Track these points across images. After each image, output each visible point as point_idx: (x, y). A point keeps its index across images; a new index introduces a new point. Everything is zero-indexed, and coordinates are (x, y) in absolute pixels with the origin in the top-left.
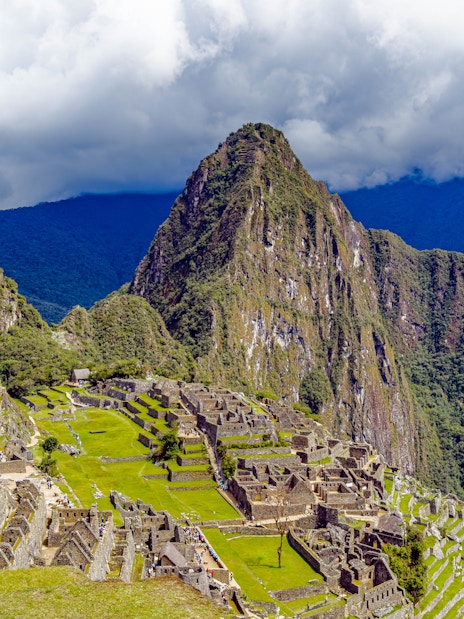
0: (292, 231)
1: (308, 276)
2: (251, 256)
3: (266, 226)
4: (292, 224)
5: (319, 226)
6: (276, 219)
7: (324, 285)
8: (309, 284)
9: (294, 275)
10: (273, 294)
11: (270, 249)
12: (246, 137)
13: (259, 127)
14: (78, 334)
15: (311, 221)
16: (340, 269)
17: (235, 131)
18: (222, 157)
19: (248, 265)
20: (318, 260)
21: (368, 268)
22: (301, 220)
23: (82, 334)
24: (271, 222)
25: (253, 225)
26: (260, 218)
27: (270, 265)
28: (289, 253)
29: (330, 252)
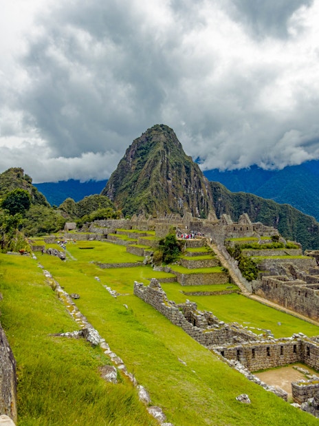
0: (180, 175)
1: (187, 198)
2: (161, 184)
3: (168, 170)
4: (179, 171)
5: (192, 174)
6: (173, 167)
7: (195, 203)
8: (188, 201)
9: (182, 196)
10: (171, 205)
11: (170, 182)
12: (156, 130)
13: (162, 126)
14: (69, 213)
15: (188, 170)
16: (203, 195)
17: (150, 128)
18: (144, 139)
19: (160, 188)
20: (192, 190)
21: (211, 199)
22: (183, 170)
23: (72, 213)
24: (170, 169)
25: (161, 169)
26: (165, 166)
27: (170, 190)
28: (179, 185)
29: (198, 186)
